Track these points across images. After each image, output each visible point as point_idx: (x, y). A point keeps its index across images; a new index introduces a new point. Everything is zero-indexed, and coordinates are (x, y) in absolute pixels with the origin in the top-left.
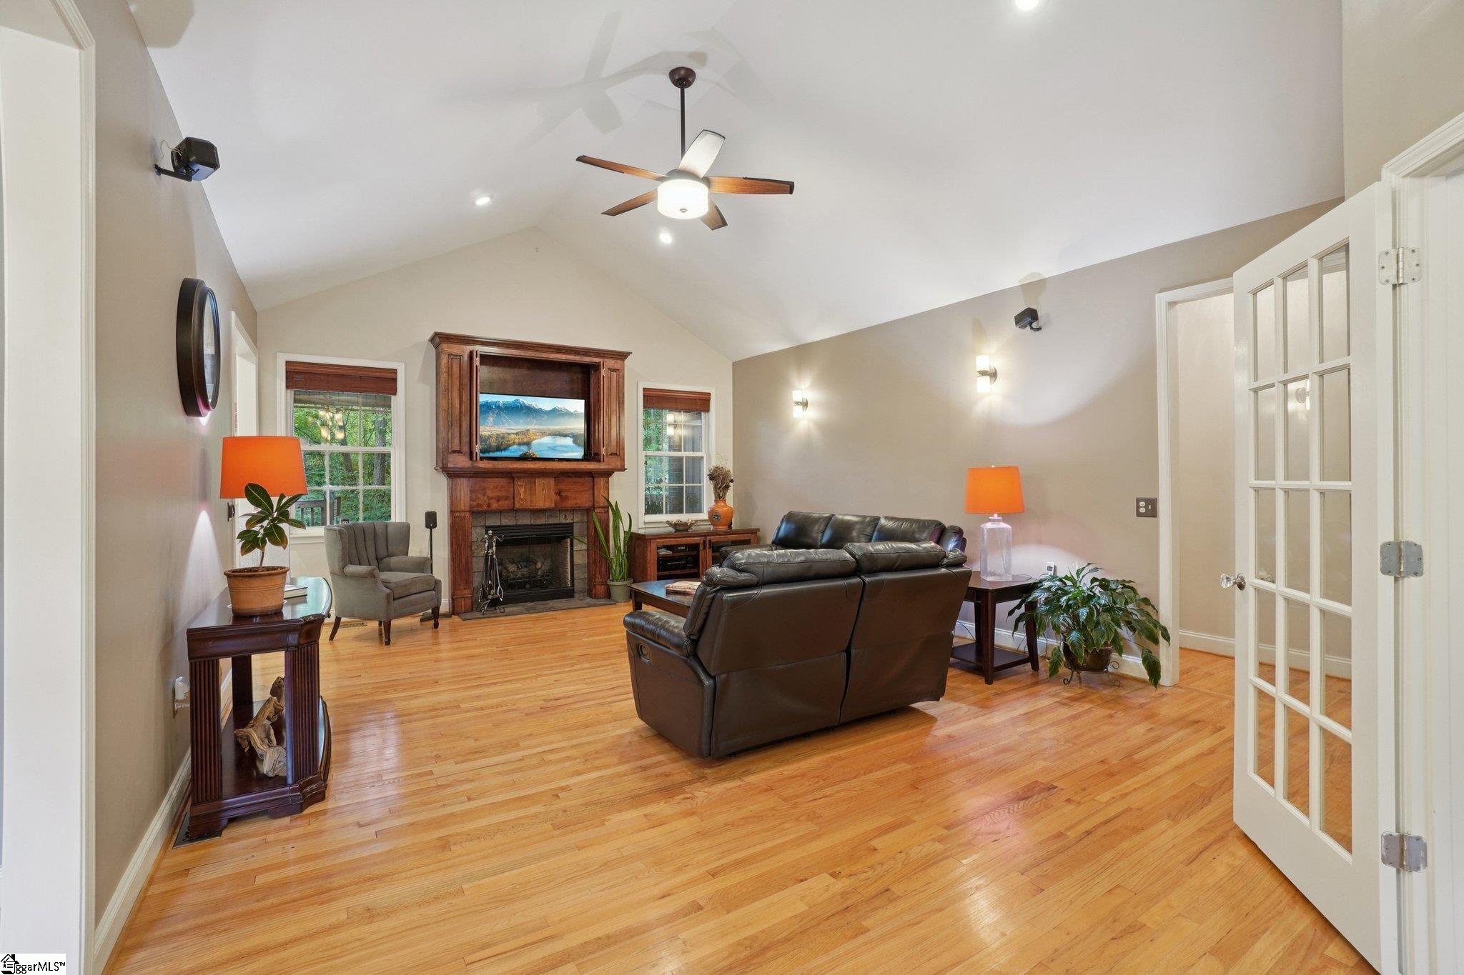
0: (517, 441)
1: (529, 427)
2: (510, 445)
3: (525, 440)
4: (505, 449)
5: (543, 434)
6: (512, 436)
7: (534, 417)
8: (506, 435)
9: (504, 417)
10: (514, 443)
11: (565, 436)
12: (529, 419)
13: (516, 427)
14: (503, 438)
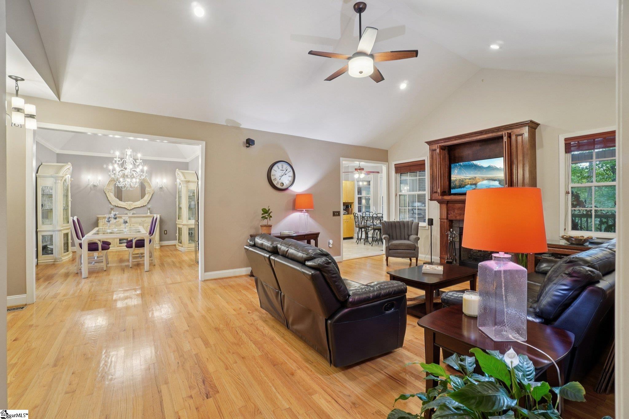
0: (470, 183)
1: (476, 176)
2: (466, 185)
3: (474, 182)
4: (463, 187)
5: (484, 179)
6: (467, 180)
7: (479, 171)
8: (464, 180)
9: (463, 170)
10: (468, 184)
11: (495, 180)
12: (476, 172)
13: (470, 176)
14: (463, 181)
